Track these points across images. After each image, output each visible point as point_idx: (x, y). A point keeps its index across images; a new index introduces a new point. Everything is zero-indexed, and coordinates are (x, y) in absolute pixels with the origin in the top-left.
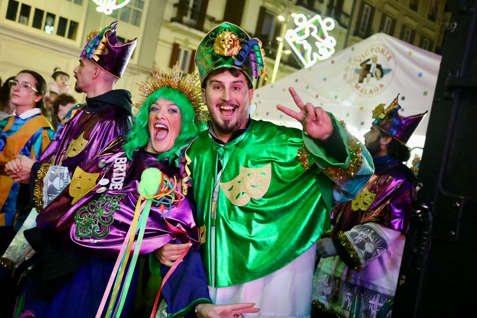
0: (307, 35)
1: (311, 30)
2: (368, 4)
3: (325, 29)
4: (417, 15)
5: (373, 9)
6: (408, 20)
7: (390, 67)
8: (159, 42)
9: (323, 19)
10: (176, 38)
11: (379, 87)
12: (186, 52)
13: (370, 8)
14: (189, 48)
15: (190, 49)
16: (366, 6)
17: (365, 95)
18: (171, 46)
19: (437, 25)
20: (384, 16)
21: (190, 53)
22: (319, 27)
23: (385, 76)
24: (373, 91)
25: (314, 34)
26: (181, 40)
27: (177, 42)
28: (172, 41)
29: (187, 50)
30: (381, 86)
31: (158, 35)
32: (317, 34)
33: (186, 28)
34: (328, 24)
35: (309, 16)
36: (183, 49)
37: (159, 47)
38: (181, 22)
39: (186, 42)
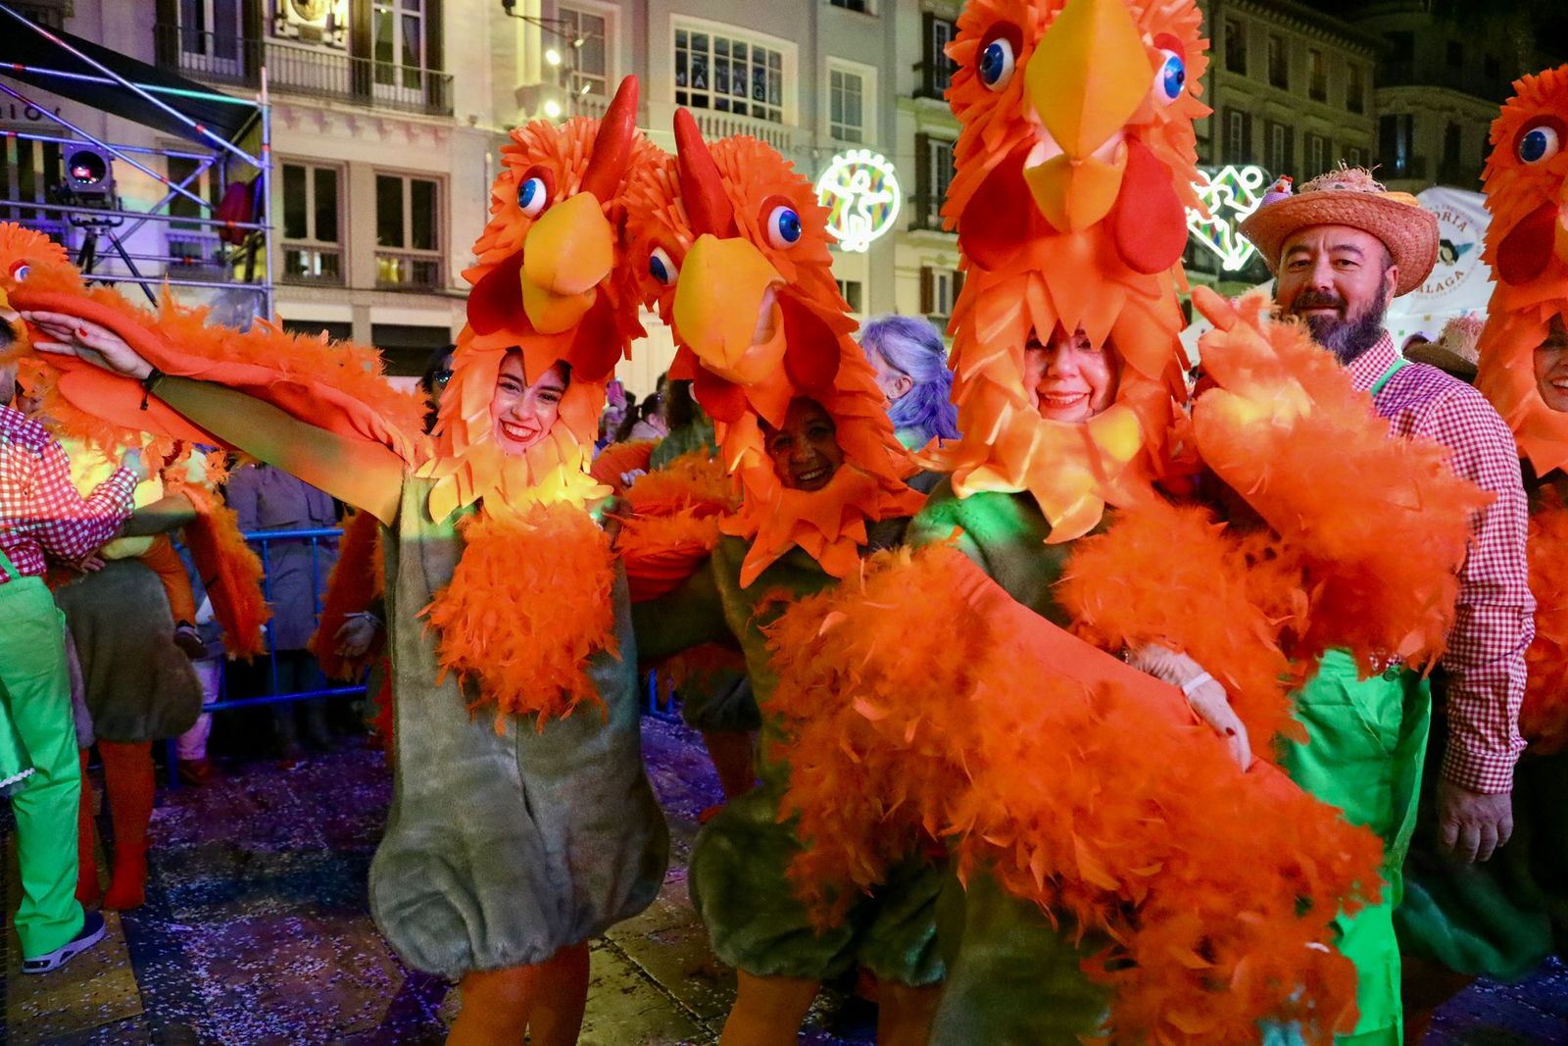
0: (1217, 204)
1: (1222, 195)
2: (1237, 111)
3: (1247, 187)
4: (1326, 107)
5: (1247, 118)
6: (1313, 122)
7: (1467, 242)
8: (897, 273)
9: (1239, 171)
10: (923, 258)
11: (1454, 277)
12: (943, 279)
13: (1240, 116)
14: (945, 270)
15: (949, 271)
16: (1234, 114)
17: (1429, 295)
18: (917, 275)
19: (1366, 119)
20: (1269, 124)
21: (950, 278)
22: (1236, 187)
23: (1460, 259)
24: (1444, 285)
25: (1229, 201)
26: (930, 259)
27: (927, 264)
28: (917, 264)
29: (943, 274)
30: (1458, 274)
31: (893, 261)
32: (1234, 199)
33: (938, 236)
34: (1251, 177)
35: (1213, 171)
36: (937, 275)
37: (898, 281)
38: (927, 227)
39: (941, 260)
